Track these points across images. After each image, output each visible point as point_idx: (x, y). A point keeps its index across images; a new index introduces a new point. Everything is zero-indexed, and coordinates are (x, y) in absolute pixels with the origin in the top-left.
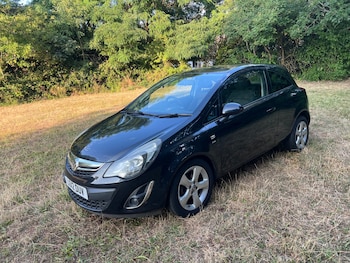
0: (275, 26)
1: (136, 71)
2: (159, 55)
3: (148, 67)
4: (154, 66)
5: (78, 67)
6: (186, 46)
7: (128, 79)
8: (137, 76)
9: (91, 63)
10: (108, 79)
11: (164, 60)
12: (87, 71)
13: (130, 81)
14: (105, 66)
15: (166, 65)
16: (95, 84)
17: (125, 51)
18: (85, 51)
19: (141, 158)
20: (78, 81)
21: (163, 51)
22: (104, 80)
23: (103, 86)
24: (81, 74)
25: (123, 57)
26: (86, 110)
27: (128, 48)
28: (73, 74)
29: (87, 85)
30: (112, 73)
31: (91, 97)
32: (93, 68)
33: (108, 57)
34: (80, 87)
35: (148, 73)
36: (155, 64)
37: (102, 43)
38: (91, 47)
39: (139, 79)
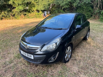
0: (70, 2)
1: (25, 13)
2: (33, 8)
3: (29, 12)
4: (31, 12)
5: (5, 10)
6: (42, 6)
7: (22, 15)
8: (26, 14)
9: (9, 9)
10: (16, 15)
11: (35, 10)
12: (8, 12)
13: (23, 16)
14: (14, 11)
15: (35, 12)
16: (11, 16)
17: (22, 6)
18: (7, 5)
19: (54, 44)
20: (5, 15)
21: (35, 7)
22: (14, 15)
23: (14, 17)
24: (6, 13)
25: (21, 8)
26: (10, 25)
27: (23, 5)
28: (3, 12)
29: (8, 16)
30: (17, 13)
31: (10, 21)
32: (11, 11)
33: (15, 7)
34: (6, 17)
35: (29, 14)
36: (32, 11)
37: (14, 3)
38: (9, 3)
39: (26, 16)
